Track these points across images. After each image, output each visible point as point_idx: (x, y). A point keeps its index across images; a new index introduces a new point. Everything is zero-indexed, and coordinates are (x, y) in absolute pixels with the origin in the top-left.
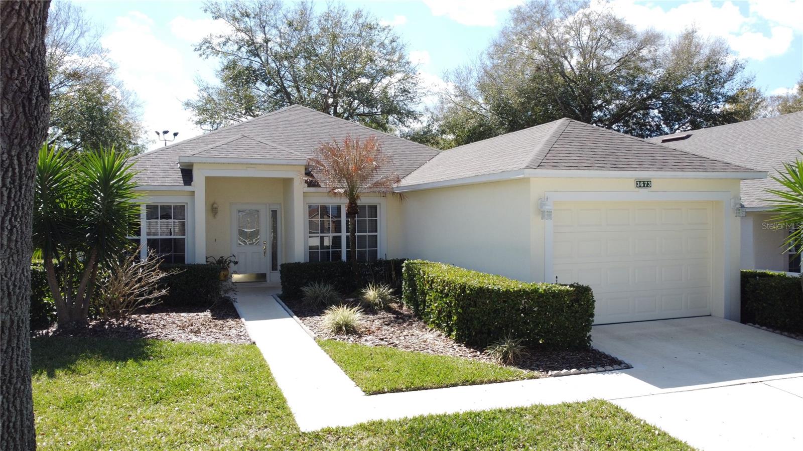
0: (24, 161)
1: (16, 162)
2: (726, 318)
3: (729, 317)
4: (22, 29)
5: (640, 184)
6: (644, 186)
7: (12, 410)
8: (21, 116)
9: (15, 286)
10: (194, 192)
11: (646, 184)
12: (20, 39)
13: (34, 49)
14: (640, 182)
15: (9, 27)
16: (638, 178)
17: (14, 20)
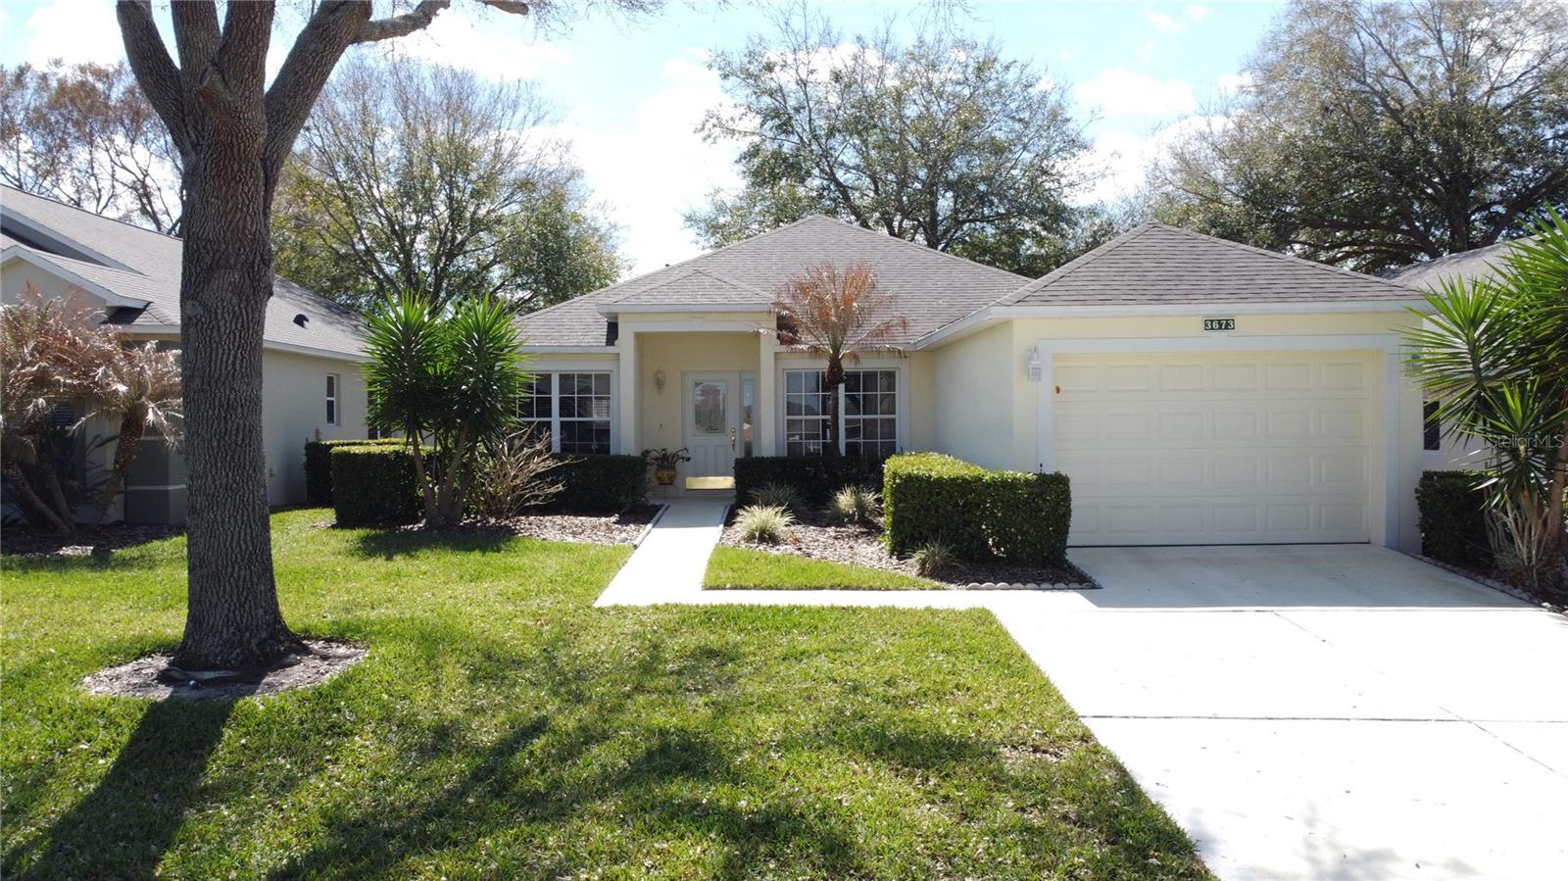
0: (250, 311)
1: (244, 312)
2: (1389, 546)
3: (1398, 546)
4: (245, 220)
5: (1212, 324)
6: (1220, 328)
7: (246, 488)
8: (248, 281)
9: (246, 400)
10: (618, 354)
11: (1225, 325)
12: (244, 226)
13: (255, 233)
14: (1212, 321)
15: (236, 219)
16: (1208, 316)
17: (239, 215)
